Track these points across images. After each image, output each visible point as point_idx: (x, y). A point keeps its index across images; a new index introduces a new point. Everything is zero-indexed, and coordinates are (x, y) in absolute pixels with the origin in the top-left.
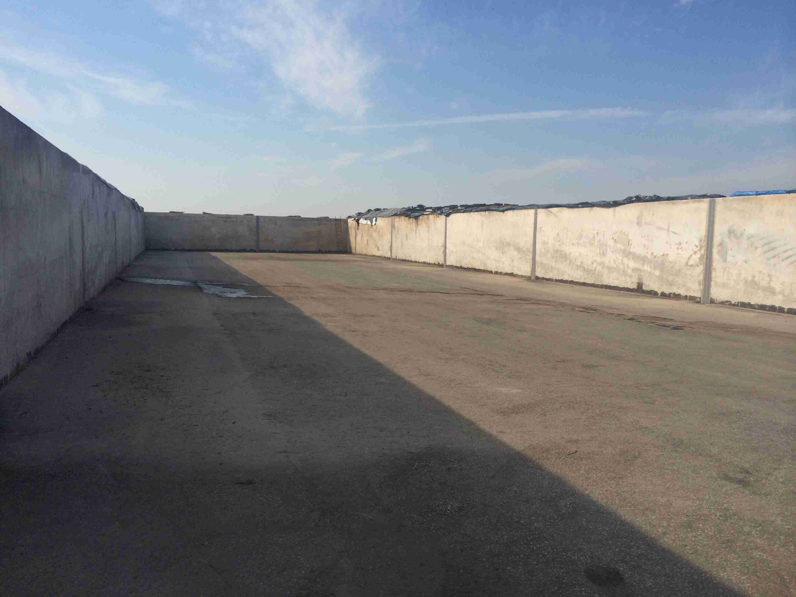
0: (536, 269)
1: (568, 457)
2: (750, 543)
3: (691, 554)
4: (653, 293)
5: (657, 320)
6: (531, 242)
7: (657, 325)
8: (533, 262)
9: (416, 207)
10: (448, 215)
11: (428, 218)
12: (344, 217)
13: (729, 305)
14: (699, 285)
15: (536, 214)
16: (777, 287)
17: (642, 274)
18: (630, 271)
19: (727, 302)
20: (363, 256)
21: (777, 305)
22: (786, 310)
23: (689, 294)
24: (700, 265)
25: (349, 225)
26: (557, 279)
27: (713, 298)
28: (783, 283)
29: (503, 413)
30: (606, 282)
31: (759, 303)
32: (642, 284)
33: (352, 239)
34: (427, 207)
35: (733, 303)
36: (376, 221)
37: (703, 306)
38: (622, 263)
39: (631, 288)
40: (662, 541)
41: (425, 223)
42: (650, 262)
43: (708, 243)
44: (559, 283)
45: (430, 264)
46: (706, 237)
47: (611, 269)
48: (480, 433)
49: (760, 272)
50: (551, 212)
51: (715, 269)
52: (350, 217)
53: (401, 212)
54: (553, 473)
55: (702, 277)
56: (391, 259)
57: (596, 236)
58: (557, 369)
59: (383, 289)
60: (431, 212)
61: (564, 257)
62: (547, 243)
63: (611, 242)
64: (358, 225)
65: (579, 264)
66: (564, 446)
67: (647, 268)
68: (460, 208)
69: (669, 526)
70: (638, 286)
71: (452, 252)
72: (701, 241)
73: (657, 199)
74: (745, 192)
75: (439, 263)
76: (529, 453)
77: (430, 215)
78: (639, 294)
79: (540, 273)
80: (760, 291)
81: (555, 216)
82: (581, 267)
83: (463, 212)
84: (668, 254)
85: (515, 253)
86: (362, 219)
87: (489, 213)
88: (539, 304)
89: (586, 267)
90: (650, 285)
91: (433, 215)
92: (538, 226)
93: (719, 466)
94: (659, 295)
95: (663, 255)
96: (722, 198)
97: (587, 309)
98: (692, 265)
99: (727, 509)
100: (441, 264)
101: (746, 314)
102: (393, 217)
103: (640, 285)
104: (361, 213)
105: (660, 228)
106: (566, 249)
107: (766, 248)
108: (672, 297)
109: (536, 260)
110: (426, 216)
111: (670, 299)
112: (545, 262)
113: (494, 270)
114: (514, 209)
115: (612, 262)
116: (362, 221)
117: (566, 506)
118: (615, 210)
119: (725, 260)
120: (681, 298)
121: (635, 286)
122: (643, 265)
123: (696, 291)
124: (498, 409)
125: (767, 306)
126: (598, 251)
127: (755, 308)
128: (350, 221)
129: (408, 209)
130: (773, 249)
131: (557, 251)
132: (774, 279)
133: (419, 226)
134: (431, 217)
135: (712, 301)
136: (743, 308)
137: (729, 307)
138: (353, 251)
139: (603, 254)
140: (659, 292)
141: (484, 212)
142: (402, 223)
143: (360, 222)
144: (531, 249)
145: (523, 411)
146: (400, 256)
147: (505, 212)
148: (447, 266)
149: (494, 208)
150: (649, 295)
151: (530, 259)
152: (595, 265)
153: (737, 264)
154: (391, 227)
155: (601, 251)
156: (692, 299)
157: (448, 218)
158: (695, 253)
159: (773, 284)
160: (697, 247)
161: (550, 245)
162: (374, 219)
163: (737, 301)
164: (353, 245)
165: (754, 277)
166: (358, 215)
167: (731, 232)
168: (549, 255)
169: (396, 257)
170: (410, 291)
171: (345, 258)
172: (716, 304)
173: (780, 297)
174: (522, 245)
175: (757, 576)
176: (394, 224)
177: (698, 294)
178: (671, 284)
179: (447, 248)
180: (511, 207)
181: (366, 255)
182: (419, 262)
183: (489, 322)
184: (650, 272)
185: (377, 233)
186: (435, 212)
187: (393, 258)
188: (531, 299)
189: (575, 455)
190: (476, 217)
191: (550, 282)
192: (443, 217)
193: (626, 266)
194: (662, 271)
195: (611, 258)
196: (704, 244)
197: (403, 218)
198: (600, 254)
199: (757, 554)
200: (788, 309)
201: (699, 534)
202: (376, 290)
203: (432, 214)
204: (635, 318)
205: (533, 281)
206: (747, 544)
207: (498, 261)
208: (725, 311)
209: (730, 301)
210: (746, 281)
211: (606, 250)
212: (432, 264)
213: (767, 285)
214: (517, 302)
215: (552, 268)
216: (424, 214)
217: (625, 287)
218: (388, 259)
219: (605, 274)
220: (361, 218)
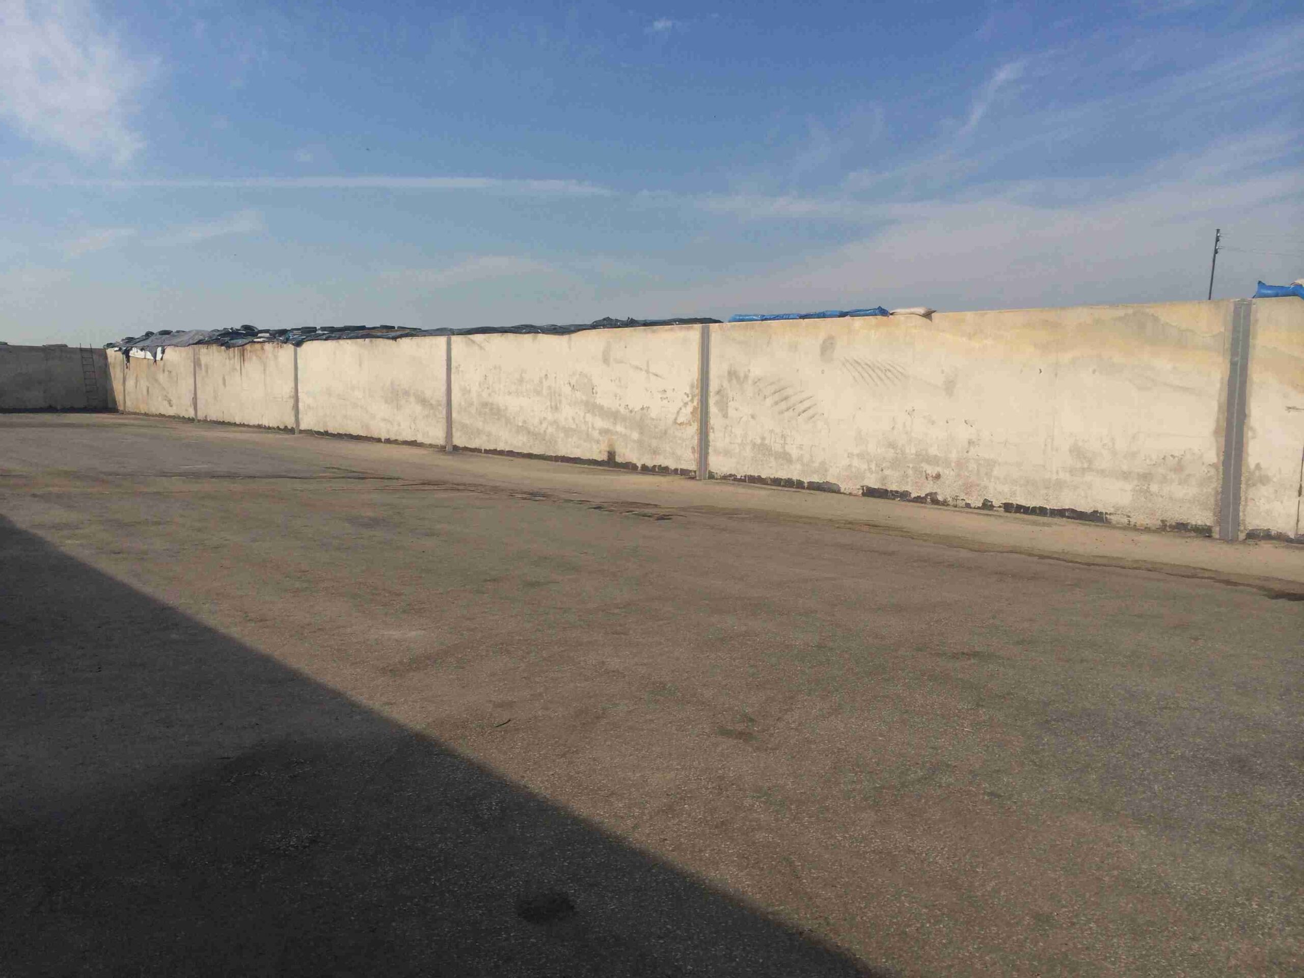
0: (454, 434)
1: (497, 731)
2: (751, 821)
3: (673, 851)
4: (630, 467)
5: (634, 507)
6: (444, 388)
7: (635, 514)
8: (447, 422)
9: (240, 330)
10: (298, 344)
11: (262, 349)
12: (98, 345)
13: (732, 480)
14: (693, 453)
15: (449, 344)
16: (794, 453)
17: (614, 437)
18: (596, 434)
19: (731, 475)
20: (141, 417)
21: (795, 477)
22: (806, 485)
23: (680, 467)
24: (692, 423)
25: (110, 360)
26: (488, 449)
27: (712, 471)
28: (801, 447)
29: (392, 671)
30: (563, 451)
31: (772, 477)
32: (615, 452)
33: (117, 386)
34: (259, 329)
35: (739, 477)
36: (163, 352)
37: (700, 483)
38: (585, 421)
39: (600, 460)
40: (631, 839)
41: (257, 356)
42: (624, 419)
43: (702, 388)
44: (490, 455)
45: (269, 428)
46: (700, 381)
47: (568, 432)
48: (353, 708)
49: (772, 431)
50: (473, 342)
51: (712, 428)
52: (110, 345)
53: (210, 337)
54: (473, 759)
55: (696, 441)
56: (196, 421)
57: (544, 380)
58: (484, 593)
59: (180, 475)
60: (267, 338)
61: (494, 412)
62: (470, 391)
63: (567, 390)
64: (128, 361)
65: (520, 424)
66: (491, 715)
67: (620, 428)
68: (320, 332)
69: (643, 814)
70: (609, 456)
71: (309, 407)
72: (692, 386)
73: (631, 323)
74: (746, 316)
75: (286, 427)
76: (434, 733)
77: (267, 343)
78: (611, 469)
79: (459, 440)
80: (772, 459)
81: (481, 348)
82: (523, 429)
83: (326, 339)
84: (649, 407)
85: (418, 408)
86: (134, 350)
87: (371, 341)
88: (458, 490)
89: (532, 428)
90: (627, 454)
91: (271, 343)
92: (454, 364)
93: (714, 715)
94: (639, 468)
95: (642, 409)
96: (717, 324)
97: (533, 495)
98: (681, 424)
99: (722, 778)
100: (289, 428)
101: (756, 492)
102: (195, 346)
103: (611, 455)
104: (132, 338)
105: (637, 368)
106: (500, 400)
107: (777, 397)
108: (657, 472)
109: (453, 419)
110: (258, 346)
111: (654, 475)
112: (468, 422)
113: (383, 436)
114: (412, 335)
115: (571, 420)
116: (135, 353)
117: (489, 809)
118: (570, 337)
119: (725, 416)
120: (669, 474)
121: (604, 457)
122: (615, 424)
123: (689, 462)
124: (385, 666)
125: (781, 479)
126: (548, 404)
127: (767, 484)
128: (110, 352)
129: (223, 332)
130: (786, 398)
131: (485, 405)
132: (789, 440)
133: (246, 364)
134: (268, 347)
135: (711, 476)
136: (753, 484)
137: (733, 484)
138: (121, 408)
139: (556, 408)
140: (639, 465)
141: (363, 340)
142: (213, 356)
143: (131, 353)
144: (444, 400)
145: (427, 665)
146: (214, 415)
147: (398, 340)
148: (301, 432)
149: (379, 334)
150: (625, 470)
151: (443, 418)
152: (544, 425)
153: (742, 419)
154: (192, 365)
155: (553, 404)
156: (684, 473)
157: (298, 349)
158: (686, 404)
159: (788, 448)
160: (688, 397)
161: (474, 395)
162: (159, 350)
163: (743, 474)
164: (119, 398)
165: (763, 439)
166: (127, 342)
167: (732, 374)
168: (473, 411)
169: (206, 417)
170: (231, 476)
171: (106, 420)
172: (717, 479)
173: (799, 466)
174: (428, 394)
175: (759, 867)
176: (199, 359)
177: (692, 466)
178: (655, 452)
179: (300, 400)
180: (407, 331)
181: (146, 414)
182: (248, 426)
183: (374, 523)
184: (625, 435)
185: (166, 373)
186: (275, 338)
187: (199, 418)
188: (445, 483)
189: (507, 727)
190: (348, 347)
191: (476, 453)
192: (290, 348)
193: (590, 425)
194: (641, 433)
195: (568, 414)
196: (697, 391)
197: (214, 348)
198: (551, 408)
199: (760, 836)
200: (808, 483)
201: (683, 819)
202: (165, 476)
203: (269, 342)
204: (606, 505)
205: (450, 453)
206: (748, 823)
207: (389, 421)
208: (729, 489)
209: (734, 475)
210: (754, 445)
211: (560, 402)
212: (274, 428)
213: (781, 450)
214: (423, 488)
215: (479, 432)
216: (255, 342)
217: (591, 458)
218: (191, 420)
219: (560, 440)
220: (132, 347)
